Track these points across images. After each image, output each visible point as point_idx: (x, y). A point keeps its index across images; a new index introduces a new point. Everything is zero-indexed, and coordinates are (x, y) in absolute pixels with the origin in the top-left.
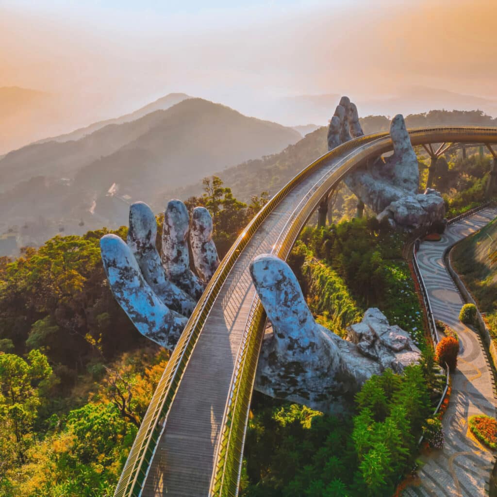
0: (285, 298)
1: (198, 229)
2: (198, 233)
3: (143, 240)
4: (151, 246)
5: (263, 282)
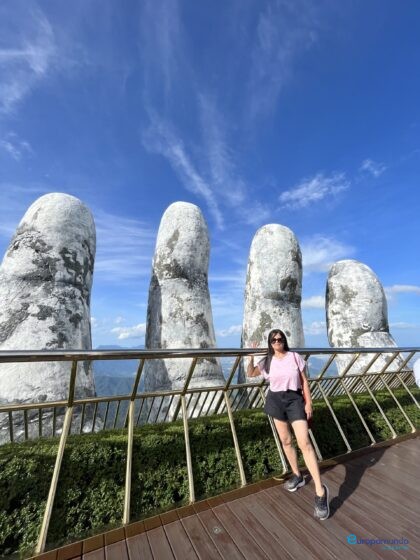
1: (337, 296)
2: (338, 306)
3: (161, 250)
4: (176, 265)
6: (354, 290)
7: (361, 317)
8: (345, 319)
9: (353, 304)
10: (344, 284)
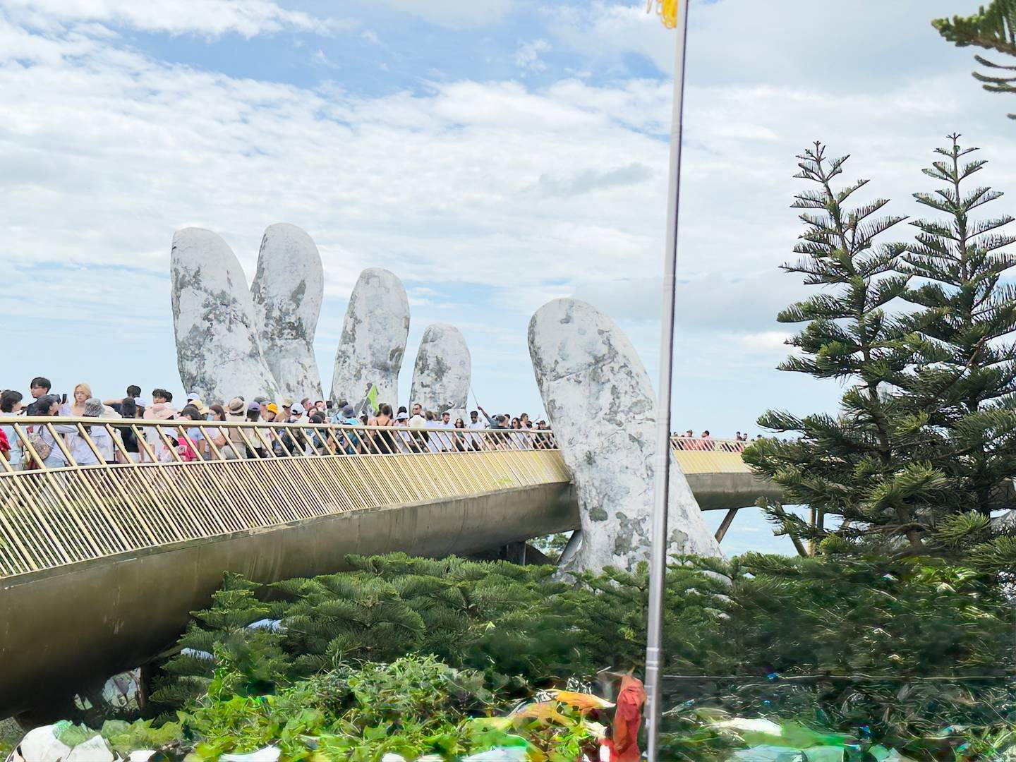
0: (612, 405)
1: (430, 367)
2: (430, 379)
3: (281, 301)
4: (300, 325)
5: (558, 360)
6: (448, 365)
7: (449, 394)
8: (434, 393)
9: (444, 379)
10: (439, 357)
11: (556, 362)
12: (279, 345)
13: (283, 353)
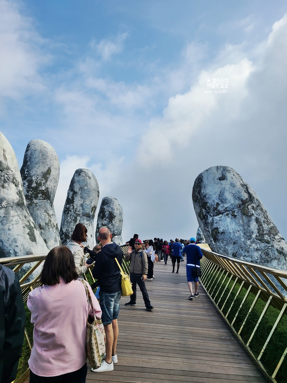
0: (259, 230)
1: (107, 216)
2: (106, 222)
3: (37, 178)
4: (48, 192)
5: (219, 203)
6: (115, 215)
7: (115, 228)
9: (113, 222)
10: (110, 211)
11: (218, 204)
12: (35, 203)
13: (38, 207)
